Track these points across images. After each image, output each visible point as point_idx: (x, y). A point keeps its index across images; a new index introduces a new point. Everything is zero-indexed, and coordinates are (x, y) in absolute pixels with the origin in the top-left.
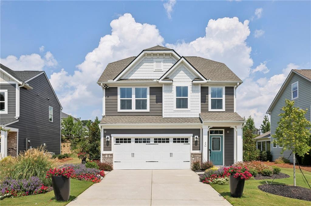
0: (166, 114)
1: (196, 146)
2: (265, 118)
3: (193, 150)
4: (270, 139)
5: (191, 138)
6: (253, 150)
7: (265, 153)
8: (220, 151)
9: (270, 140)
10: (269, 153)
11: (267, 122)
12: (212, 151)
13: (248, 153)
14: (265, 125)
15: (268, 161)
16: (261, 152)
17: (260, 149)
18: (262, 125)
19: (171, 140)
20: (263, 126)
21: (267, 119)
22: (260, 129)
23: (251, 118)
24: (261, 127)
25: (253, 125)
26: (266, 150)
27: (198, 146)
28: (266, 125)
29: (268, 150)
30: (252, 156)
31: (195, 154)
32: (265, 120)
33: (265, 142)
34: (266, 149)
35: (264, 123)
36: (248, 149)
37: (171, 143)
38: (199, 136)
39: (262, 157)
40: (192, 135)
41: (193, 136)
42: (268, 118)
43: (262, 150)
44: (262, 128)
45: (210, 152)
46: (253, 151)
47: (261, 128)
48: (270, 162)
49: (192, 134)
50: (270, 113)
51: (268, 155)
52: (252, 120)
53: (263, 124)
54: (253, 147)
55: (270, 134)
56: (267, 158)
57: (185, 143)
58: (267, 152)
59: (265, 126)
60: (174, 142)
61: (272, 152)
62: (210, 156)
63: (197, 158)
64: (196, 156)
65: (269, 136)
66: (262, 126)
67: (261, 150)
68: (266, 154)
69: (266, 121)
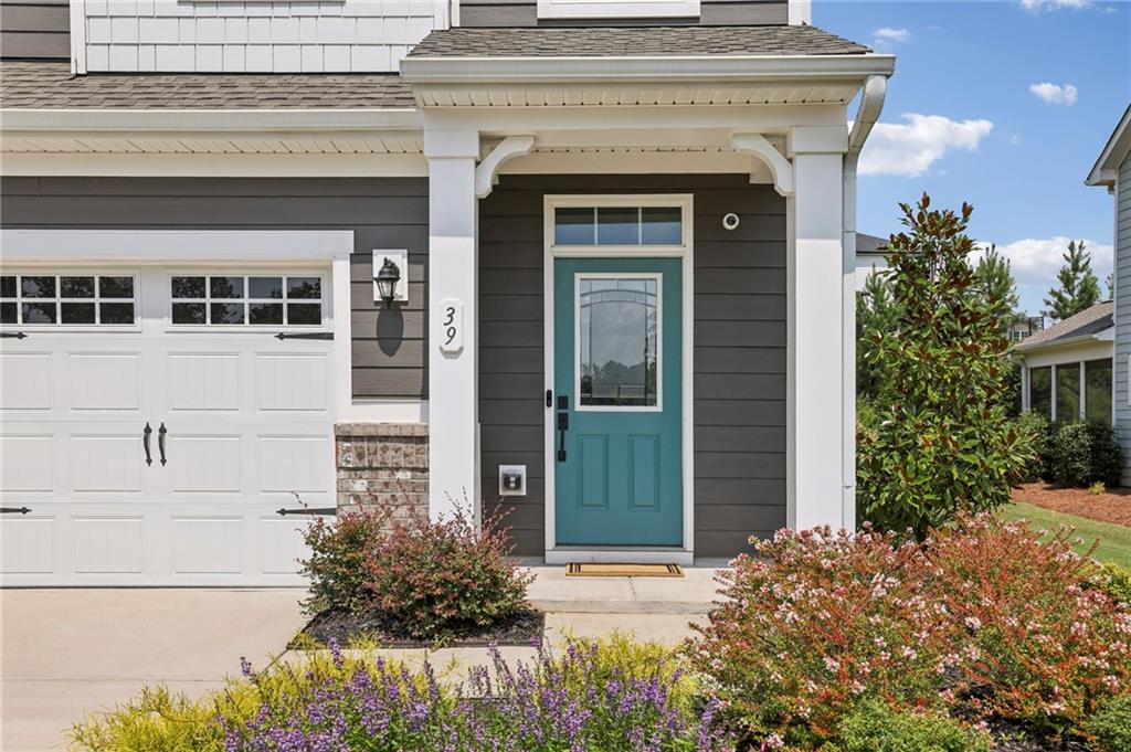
0: (100, 31)
1: (390, 352)
2: (1069, 254)
3: (359, 394)
4: (1109, 343)
5: (342, 273)
6: (974, 401)
7: (1075, 436)
8: (659, 408)
9: (1112, 353)
10: (1100, 431)
11: (1081, 276)
12: (578, 407)
13: (923, 429)
14: (1071, 292)
15: (1099, 487)
16: (1052, 429)
17: (1046, 412)
18: (1053, 293)
19: (152, 297)
20: (1061, 298)
21: (1081, 264)
22: (1045, 314)
23: (998, 259)
24: (1048, 303)
25: (1005, 289)
26: (1083, 416)
27: (406, 354)
28: (1076, 292)
29: (1098, 414)
30: (960, 464)
31: (371, 438)
32: (1069, 266)
33: (1077, 365)
34: (1082, 410)
35: (1067, 280)
36: (924, 396)
37: (153, 322)
38: (420, 257)
39: (1057, 461)
40: (345, 240)
41: (360, 257)
42: (1084, 252)
43: (1054, 418)
44: (1056, 306)
45: (562, 422)
46: (971, 410)
47: (1050, 309)
48: (1111, 496)
49: (349, 235)
50: (1113, 177)
51: (1095, 449)
52: (1002, 265)
53: (1059, 286)
54: (976, 366)
55: (1111, 315)
56: (1093, 463)
57: (286, 328)
58: (1090, 430)
59: (1069, 297)
60: (182, 315)
61: (1120, 428)
62: (561, 456)
63: (400, 475)
64: (391, 457)
65: (1102, 329)
66: (1054, 300)
67: (1049, 420)
68: (1085, 439)
69: (1075, 269)
